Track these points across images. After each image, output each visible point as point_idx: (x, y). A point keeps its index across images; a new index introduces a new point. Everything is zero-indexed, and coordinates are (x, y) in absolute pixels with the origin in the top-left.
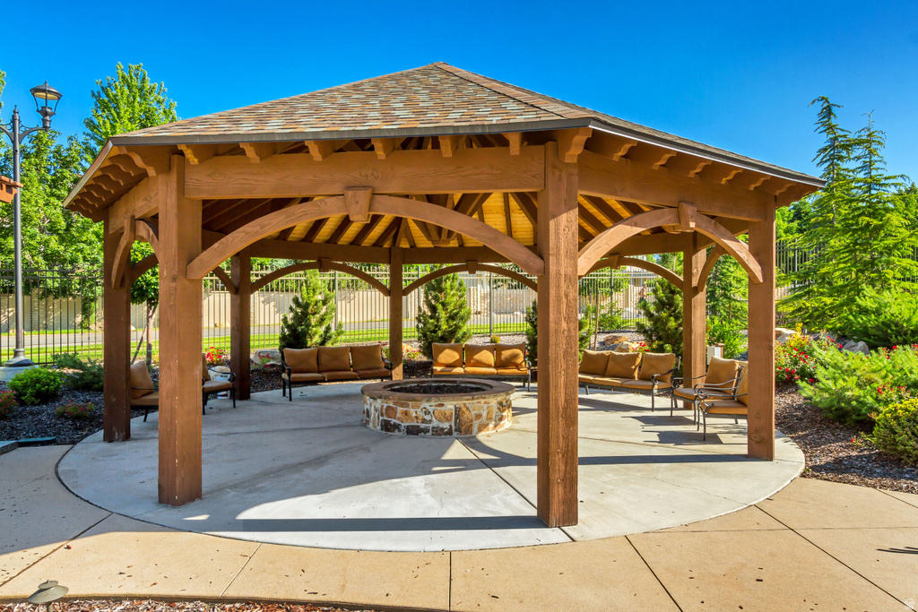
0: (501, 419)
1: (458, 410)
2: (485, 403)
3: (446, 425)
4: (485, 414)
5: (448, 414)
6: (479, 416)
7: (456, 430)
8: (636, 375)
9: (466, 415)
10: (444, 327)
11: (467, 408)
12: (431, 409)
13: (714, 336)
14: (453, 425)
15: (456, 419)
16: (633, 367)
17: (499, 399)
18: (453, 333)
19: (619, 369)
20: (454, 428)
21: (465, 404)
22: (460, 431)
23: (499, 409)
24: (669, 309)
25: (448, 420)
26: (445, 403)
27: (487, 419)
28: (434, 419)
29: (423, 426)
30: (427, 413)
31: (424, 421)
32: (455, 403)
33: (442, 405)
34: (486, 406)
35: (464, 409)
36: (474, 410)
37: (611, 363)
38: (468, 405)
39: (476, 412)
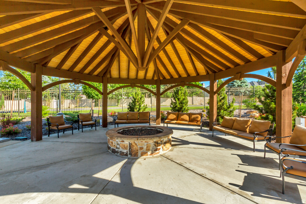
0: (156, 150)
1: (130, 145)
2: (145, 142)
3: (125, 151)
4: (145, 147)
5: (126, 146)
6: (141, 148)
7: (130, 154)
8: (248, 130)
9: (135, 148)
10: (178, 106)
11: (136, 144)
12: (119, 143)
13: (301, 112)
14: (128, 151)
15: (130, 148)
16: (246, 126)
17: (155, 140)
18: (181, 108)
19: (238, 127)
20: (128, 153)
21: (134, 142)
22: (132, 155)
23: (155, 145)
24: (271, 99)
25: (126, 149)
26: (125, 141)
27: (147, 150)
28: (120, 147)
29: (117, 150)
30: (118, 144)
31: (117, 148)
32: (129, 141)
33: (123, 141)
34: (146, 144)
35: (134, 144)
36: (139, 145)
37: (235, 123)
38: (136, 143)
39: (140, 146)
